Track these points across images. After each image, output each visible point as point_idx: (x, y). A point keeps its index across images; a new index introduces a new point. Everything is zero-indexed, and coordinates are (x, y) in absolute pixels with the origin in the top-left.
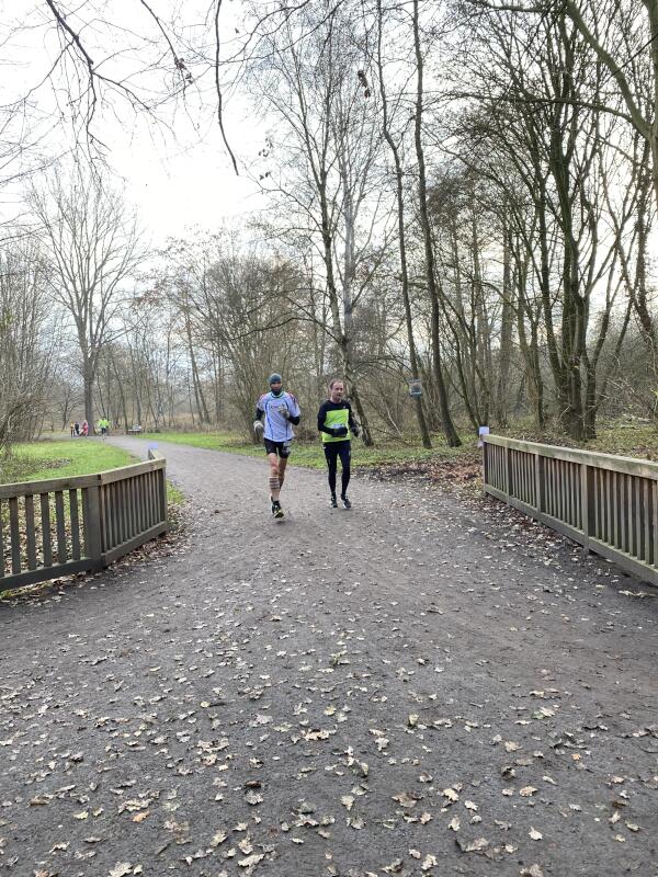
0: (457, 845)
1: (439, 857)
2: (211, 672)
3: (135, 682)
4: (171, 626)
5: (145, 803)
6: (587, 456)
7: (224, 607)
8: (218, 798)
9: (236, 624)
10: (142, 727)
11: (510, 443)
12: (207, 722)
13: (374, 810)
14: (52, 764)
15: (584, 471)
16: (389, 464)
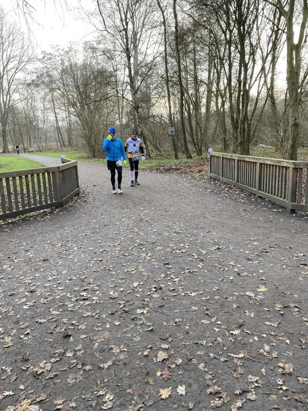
0: (239, 274)
1: (234, 277)
2: (132, 236)
3: (104, 240)
4: (107, 224)
5: (133, 269)
6: (260, 159)
7: (123, 217)
8: (157, 267)
9: (132, 222)
10: (117, 251)
11: (223, 155)
12: (140, 250)
13: (209, 268)
14: (92, 262)
15: (258, 165)
16: (163, 166)
